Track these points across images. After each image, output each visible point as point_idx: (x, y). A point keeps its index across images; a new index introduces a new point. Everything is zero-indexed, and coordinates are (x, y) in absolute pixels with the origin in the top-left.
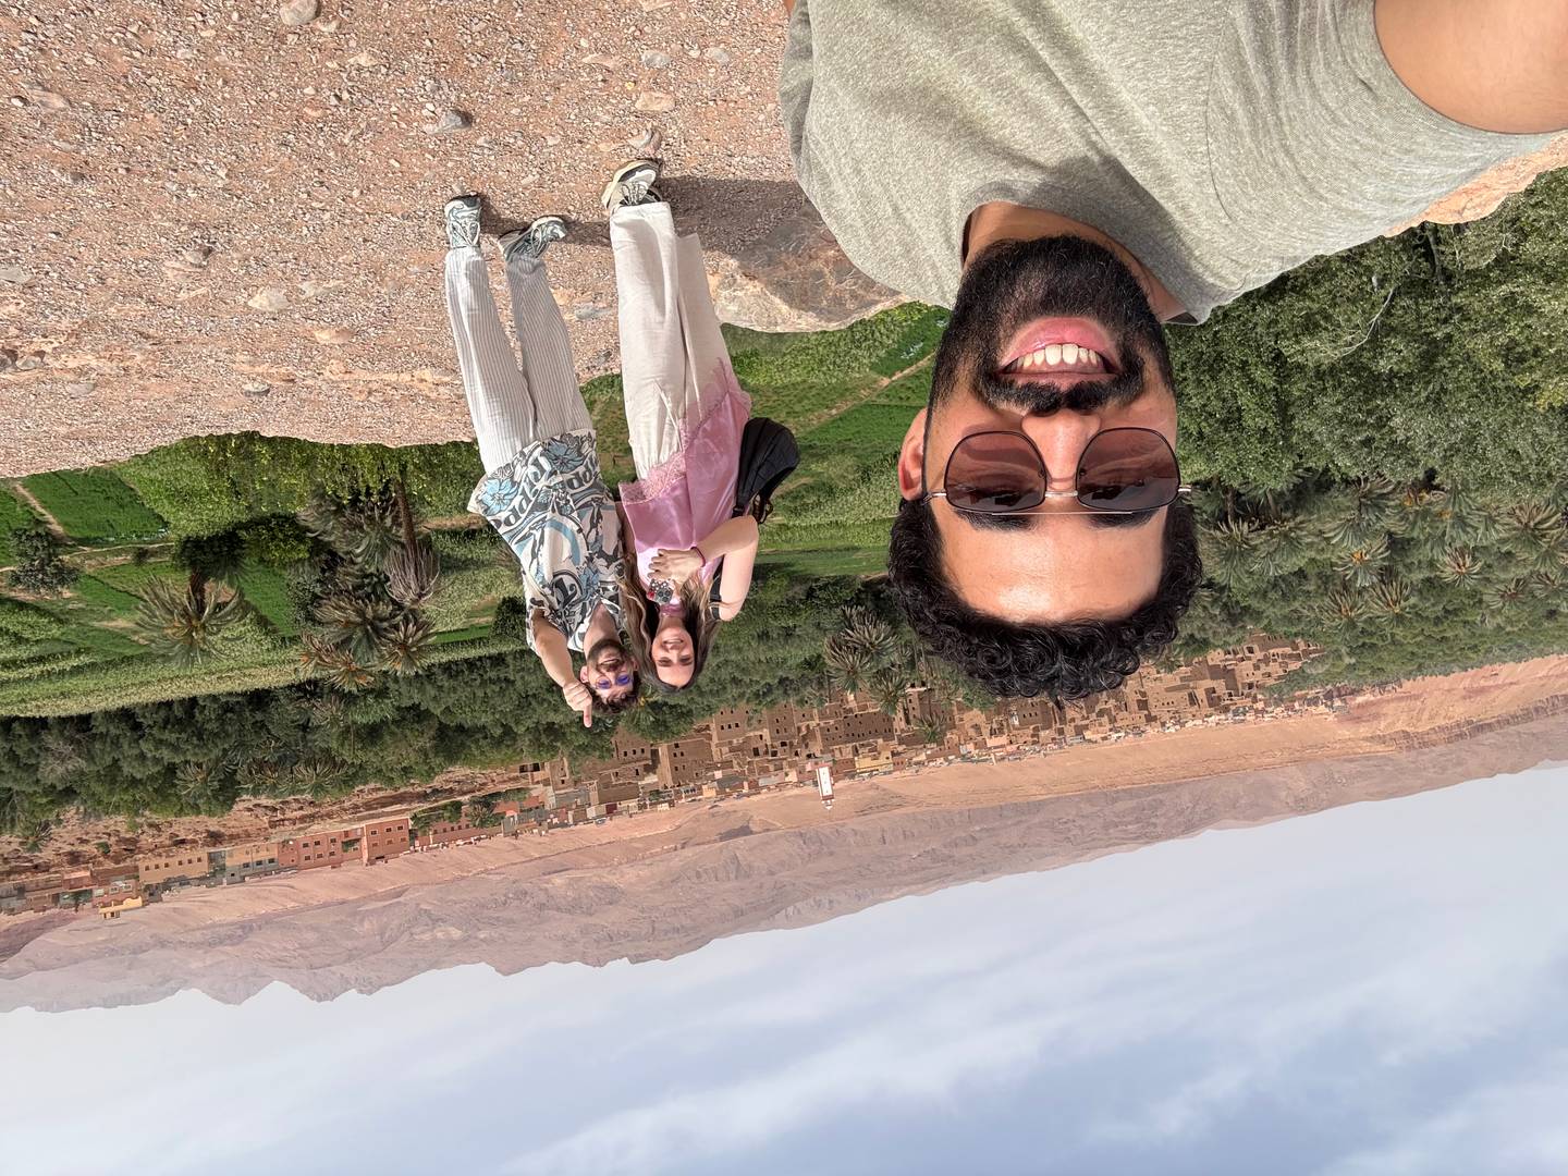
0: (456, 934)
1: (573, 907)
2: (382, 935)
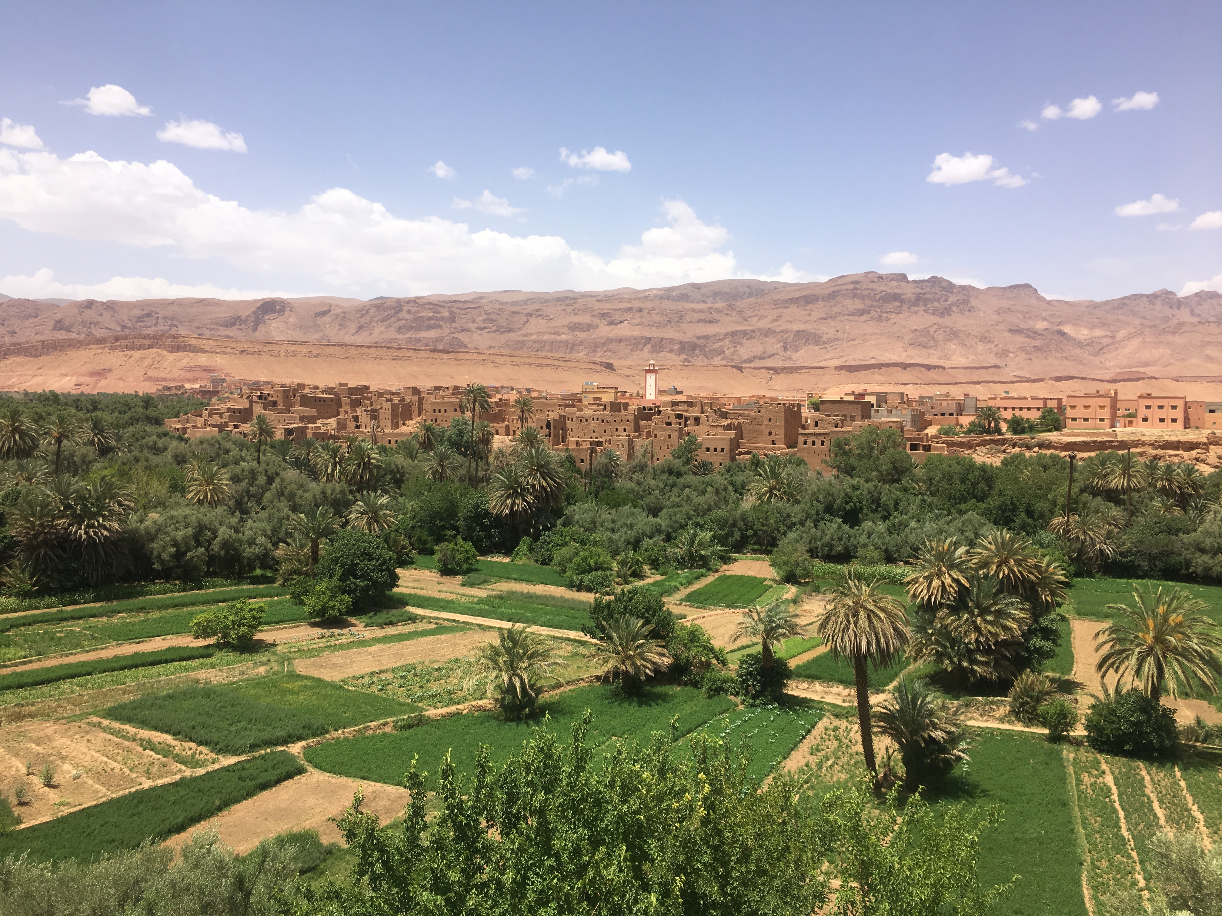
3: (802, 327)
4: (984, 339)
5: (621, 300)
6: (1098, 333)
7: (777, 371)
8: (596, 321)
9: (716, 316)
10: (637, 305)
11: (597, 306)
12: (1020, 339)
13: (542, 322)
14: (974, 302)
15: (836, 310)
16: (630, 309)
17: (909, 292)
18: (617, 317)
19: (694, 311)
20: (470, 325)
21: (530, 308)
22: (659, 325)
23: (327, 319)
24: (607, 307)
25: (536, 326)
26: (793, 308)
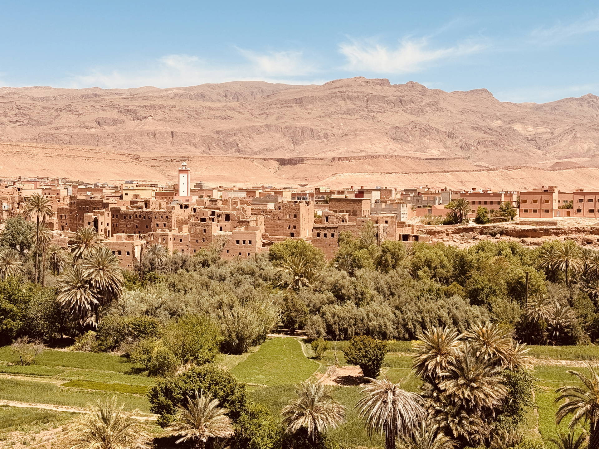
0: (518, 127)
1: (427, 130)
2: (575, 137)
3: (303, 124)
7: (283, 162)
8: (123, 117)
9: (230, 113)
10: (159, 102)
11: (123, 103)
12: (480, 135)
13: (73, 117)
14: (443, 104)
15: (332, 109)
18: (141, 113)
19: (211, 109)
21: (61, 104)
22: (179, 121)
24: (132, 104)
25: (65, 119)
26: (296, 107)
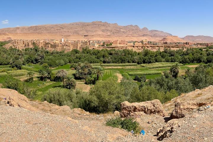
3: (89, 29)
4: (111, 31)
5: (64, 25)
6: (125, 30)
7: (85, 36)
8: (61, 29)
9: (77, 27)
10: (66, 26)
11: (61, 26)
12: (115, 31)
13: (53, 29)
14: (110, 26)
15: (93, 26)
16: (65, 27)
17: (102, 24)
18: (63, 28)
19: (74, 27)
20: (44, 30)
21: (51, 27)
22: (69, 29)
23: (24, 29)
24: (62, 26)
25: (52, 29)
26: (87, 26)
